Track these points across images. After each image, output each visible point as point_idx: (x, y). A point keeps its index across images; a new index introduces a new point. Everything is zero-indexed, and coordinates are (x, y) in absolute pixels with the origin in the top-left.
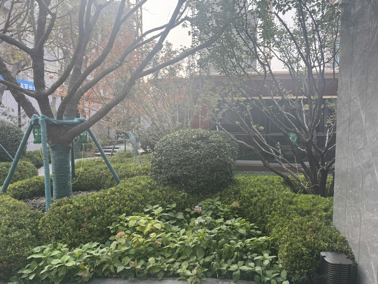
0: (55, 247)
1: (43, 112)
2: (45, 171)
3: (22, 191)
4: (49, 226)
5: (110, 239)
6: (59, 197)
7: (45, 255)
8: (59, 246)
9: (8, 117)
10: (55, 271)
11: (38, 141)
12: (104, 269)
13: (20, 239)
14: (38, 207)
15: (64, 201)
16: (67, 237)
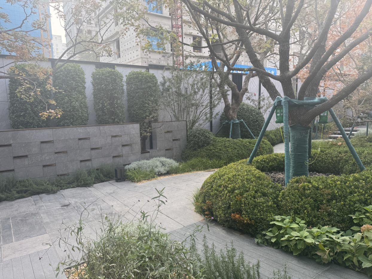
0: (293, 221)
1: (285, 94)
2: (285, 148)
3: (263, 165)
4: (289, 200)
5: (352, 228)
6: (296, 174)
7: (285, 224)
8: (297, 220)
9: (251, 101)
10: (294, 242)
11: (279, 121)
12: (345, 258)
13: (265, 205)
14: (276, 180)
15: (302, 179)
16: (305, 214)
